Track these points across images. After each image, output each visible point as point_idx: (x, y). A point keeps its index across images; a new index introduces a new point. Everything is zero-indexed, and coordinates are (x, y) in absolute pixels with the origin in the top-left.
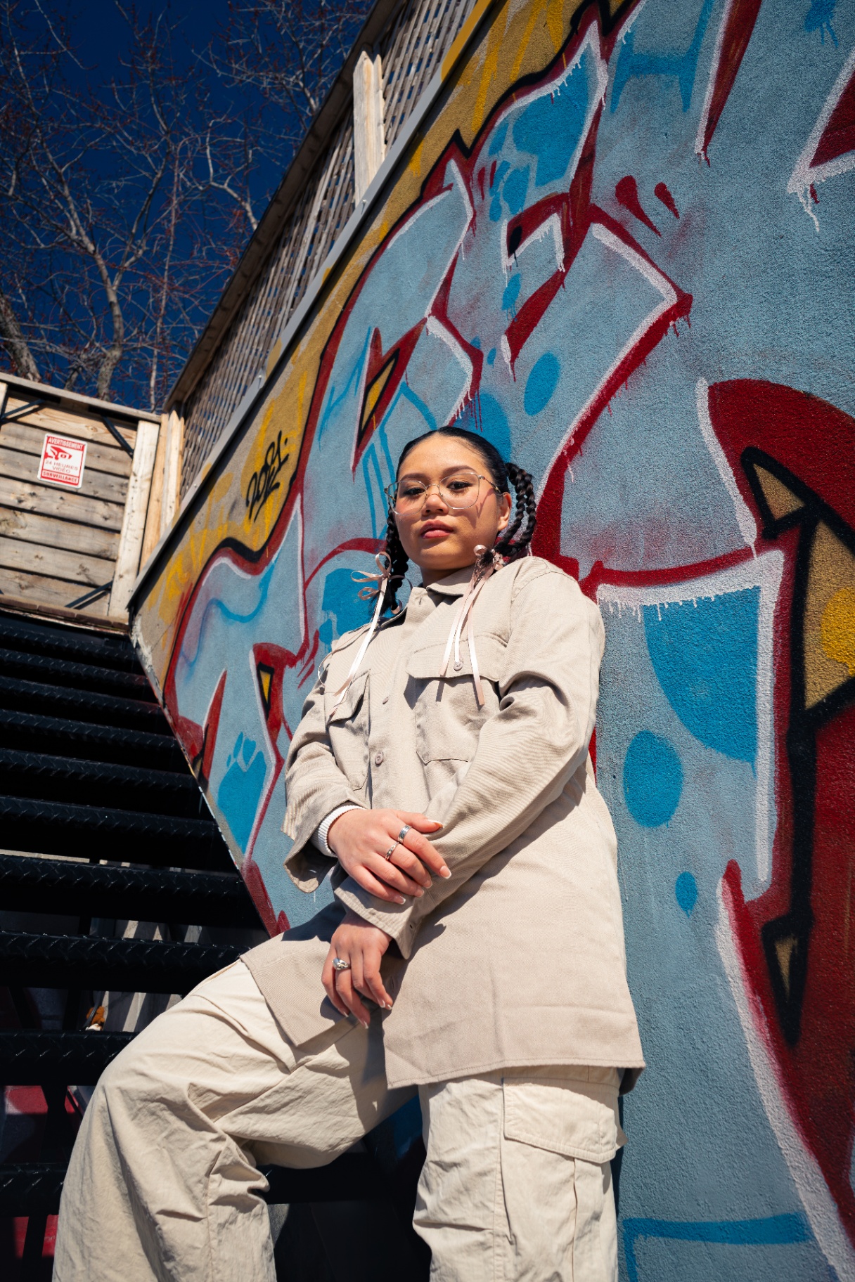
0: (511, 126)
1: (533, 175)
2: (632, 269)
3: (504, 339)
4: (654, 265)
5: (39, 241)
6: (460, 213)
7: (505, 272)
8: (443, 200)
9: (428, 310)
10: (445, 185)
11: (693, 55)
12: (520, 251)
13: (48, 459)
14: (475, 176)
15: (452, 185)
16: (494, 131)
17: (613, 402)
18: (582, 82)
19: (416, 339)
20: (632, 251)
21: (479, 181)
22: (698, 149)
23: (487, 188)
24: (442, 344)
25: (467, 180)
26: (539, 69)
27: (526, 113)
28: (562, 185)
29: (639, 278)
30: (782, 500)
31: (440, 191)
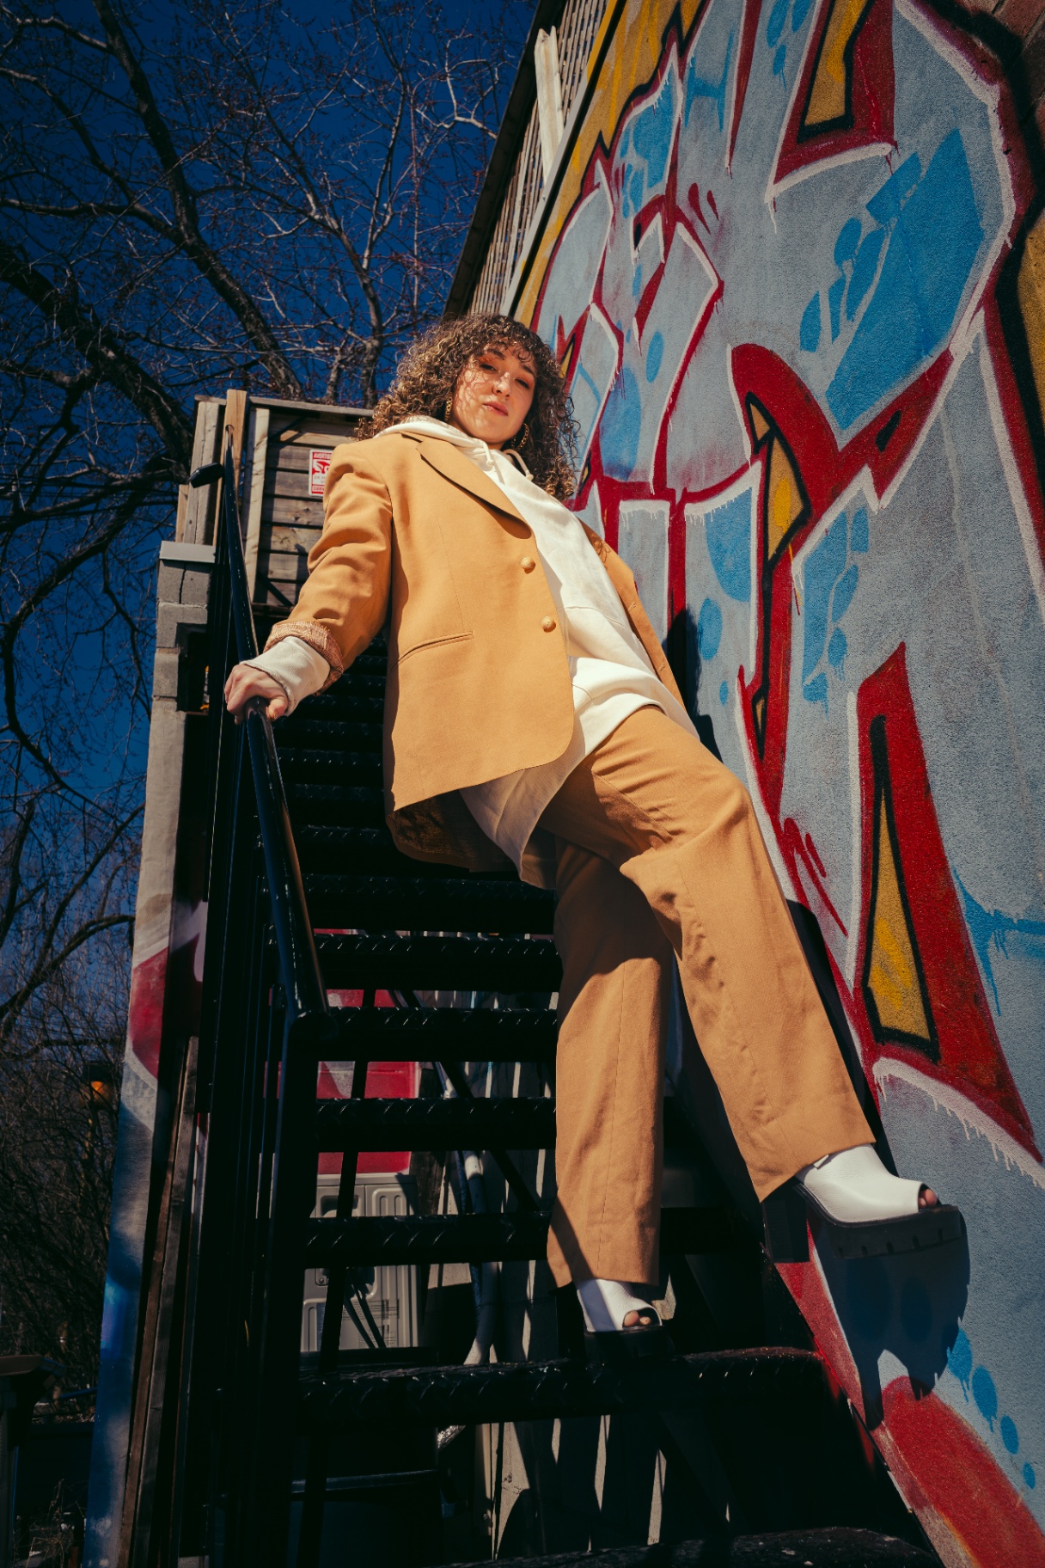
0: (631, 133)
1: (646, 178)
2: (697, 260)
3: (635, 320)
4: (708, 258)
5: (279, 228)
6: (604, 212)
7: (633, 263)
8: (595, 197)
9: (591, 299)
10: (595, 183)
11: (723, 84)
12: (641, 244)
13: (316, 474)
14: (613, 176)
15: (599, 184)
16: (622, 135)
17: (690, 367)
18: (668, 95)
19: (585, 322)
20: (697, 246)
21: (617, 179)
22: (727, 165)
23: (620, 187)
24: (601, 327)
25: (609, 179)
26: (646, 81)
27: (640, 121)
28: (660, 189)
29: (701, 268)
30: (762, 427)
31: (592, 190)
